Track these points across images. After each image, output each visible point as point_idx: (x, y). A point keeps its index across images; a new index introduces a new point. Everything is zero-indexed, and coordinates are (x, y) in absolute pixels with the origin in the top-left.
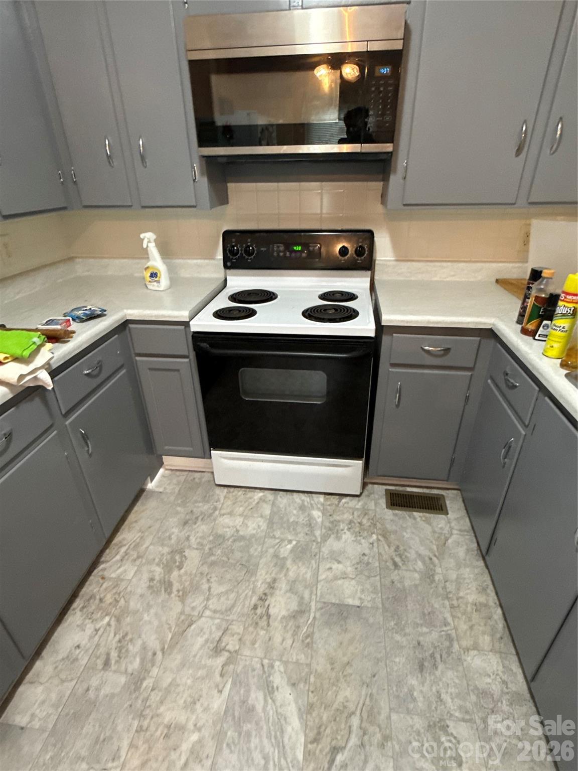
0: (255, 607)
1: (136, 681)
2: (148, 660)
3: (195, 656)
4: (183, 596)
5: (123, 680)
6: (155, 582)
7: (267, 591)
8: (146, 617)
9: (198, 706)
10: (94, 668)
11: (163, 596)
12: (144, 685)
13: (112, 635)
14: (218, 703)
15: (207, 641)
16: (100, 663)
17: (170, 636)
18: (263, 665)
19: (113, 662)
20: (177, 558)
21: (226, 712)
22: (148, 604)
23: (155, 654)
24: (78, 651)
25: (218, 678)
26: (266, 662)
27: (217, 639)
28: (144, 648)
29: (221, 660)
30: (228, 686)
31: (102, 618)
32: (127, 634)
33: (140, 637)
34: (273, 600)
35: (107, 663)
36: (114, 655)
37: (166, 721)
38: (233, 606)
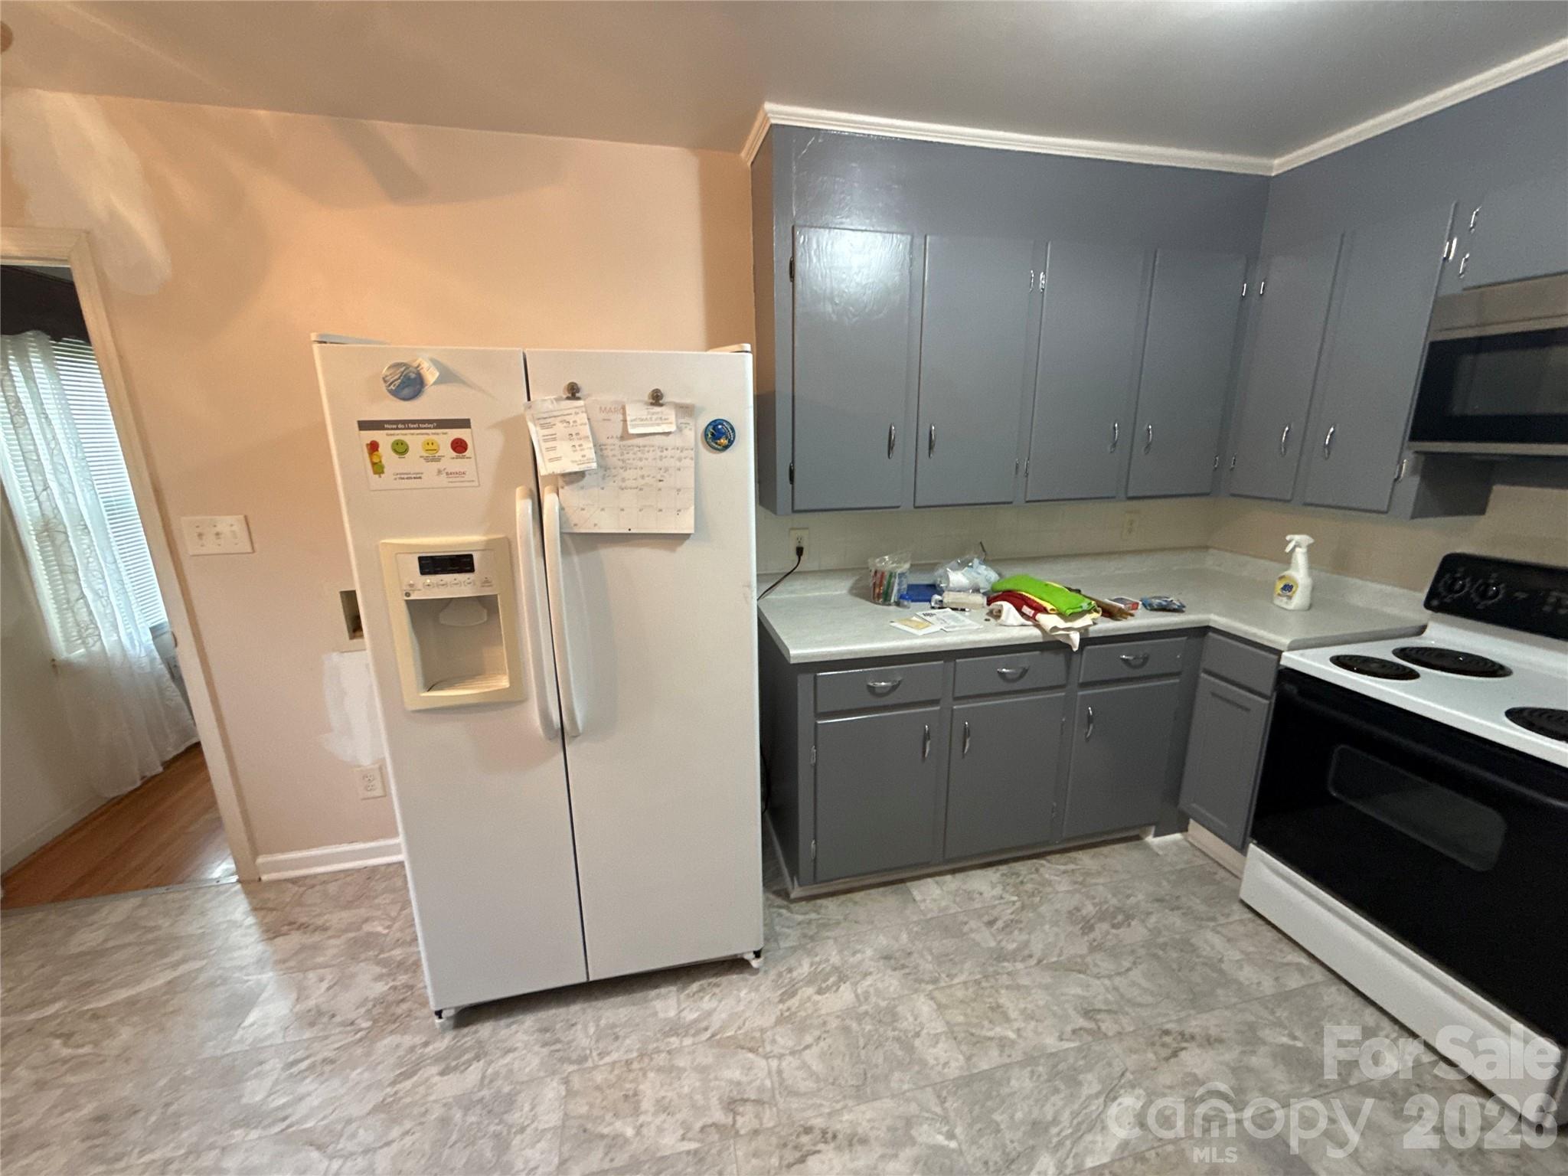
0: (1167, 1033)
1: (1000, 956)
2: (1022, 954)
3: (1062, 994)
4: (1094, 948)
5: (993, 944)
6: (1079, 914)
7: (1198, 1037)
8: (1047, 927)
9: (1033, 1023)
10: (980, 917)
11: (1077, 929)
12: (1006, 964)
13: (1009, 911)
14: (1051, 1042)
15: (1084, 998)
16: (986, 918)
17: (1054, 959)
18: (1123, 1075)
19: (995, 927)
20: (1120, 918)
21: (1052, 1054)
22: (1058, 921)
23: (1030, 956)
24: (978, 896)
25: (1069, 1029)
26: (1129, 1076)
27: (1097, 1007)
28: (1026, 944)
29: (1082, 1022)
30: (1072, 1045)
31: (1012, 894)
32: (1021, 922)
33: (1029, 934)
34: (1198, 1051)
35: (991, 923)
36: (1000, 924)
37: (1001, 1001)
38: (1140, 1005)
